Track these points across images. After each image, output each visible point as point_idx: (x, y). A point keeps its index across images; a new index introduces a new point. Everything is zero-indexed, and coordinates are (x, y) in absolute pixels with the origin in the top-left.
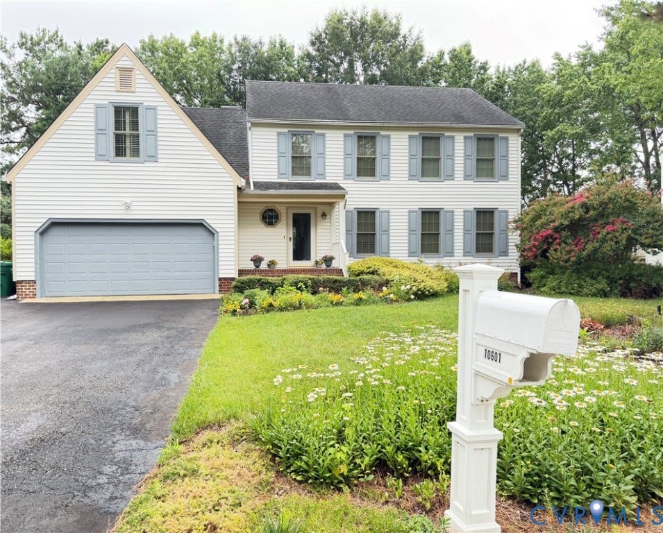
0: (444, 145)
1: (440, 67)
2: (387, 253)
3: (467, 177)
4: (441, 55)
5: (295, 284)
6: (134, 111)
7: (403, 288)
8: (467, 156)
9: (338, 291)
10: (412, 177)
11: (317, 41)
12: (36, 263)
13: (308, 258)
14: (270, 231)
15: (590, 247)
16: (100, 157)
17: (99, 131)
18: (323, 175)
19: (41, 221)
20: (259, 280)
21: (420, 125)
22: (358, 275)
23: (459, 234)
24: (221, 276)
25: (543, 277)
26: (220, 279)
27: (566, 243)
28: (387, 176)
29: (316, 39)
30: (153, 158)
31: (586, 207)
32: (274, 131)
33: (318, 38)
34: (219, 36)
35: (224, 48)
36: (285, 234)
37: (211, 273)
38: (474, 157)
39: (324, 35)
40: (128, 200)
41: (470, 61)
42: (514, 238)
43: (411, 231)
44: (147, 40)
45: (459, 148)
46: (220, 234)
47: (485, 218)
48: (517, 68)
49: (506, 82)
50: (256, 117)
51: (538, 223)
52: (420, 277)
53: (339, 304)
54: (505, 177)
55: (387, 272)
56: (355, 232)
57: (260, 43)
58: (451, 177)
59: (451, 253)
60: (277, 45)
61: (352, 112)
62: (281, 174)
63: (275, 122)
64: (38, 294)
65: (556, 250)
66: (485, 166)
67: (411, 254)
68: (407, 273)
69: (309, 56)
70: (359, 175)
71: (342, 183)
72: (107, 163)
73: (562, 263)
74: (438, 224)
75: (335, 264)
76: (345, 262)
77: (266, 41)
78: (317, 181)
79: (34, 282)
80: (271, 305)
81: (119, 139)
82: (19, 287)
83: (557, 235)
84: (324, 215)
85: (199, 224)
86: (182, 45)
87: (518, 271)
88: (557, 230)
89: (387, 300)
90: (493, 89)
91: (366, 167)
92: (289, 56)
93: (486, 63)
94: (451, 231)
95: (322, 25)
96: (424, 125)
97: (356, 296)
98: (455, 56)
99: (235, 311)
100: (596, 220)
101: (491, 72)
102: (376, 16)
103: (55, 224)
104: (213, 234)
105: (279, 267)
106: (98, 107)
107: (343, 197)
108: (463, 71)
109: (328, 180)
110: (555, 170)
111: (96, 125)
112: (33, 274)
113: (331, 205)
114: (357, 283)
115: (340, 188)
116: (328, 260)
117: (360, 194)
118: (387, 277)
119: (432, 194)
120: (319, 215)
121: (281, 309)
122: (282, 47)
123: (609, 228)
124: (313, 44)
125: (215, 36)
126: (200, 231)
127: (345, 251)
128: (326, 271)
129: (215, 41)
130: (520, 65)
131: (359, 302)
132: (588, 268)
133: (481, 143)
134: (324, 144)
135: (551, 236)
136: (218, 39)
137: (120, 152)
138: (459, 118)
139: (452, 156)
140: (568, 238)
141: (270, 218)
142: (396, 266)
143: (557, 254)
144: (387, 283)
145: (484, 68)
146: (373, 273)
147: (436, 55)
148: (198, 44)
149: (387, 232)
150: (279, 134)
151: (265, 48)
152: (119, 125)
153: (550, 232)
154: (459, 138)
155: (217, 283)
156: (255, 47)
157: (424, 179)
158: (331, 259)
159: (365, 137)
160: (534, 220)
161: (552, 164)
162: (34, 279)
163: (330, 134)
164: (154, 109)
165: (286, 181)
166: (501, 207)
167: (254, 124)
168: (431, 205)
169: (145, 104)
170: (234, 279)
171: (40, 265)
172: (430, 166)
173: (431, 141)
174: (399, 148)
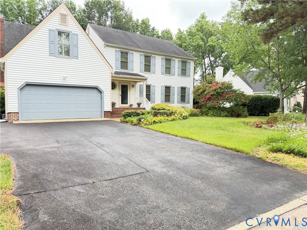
0: (172, 62)
2: (154, 102)
3: (179, 75)
6: (67, 35)
8: (178, 68)
10: (162, 73)
12: (18, 104)
13: (127, 103)
16: (51, 54)
17: (51, 42)
18: (132, 70)
19: (22, 83)
21: (166, 54)
23: (176, 95)
24: (105, 110)
26: (104, 112)
27: (215, 100)
28: (154, 73)
30: (77, 57)
32: (114, 49)
36: (118, 93)
37: (100, 109)
38: (181, 68)
40: (65, 75)
43: (162, 94)
45: (176, 64)
46: (104, 93)
47: (183, 89)
50: (108, 43)
54: (189, 76)
58: (174, 75)
59: (173, 102)
61: (140, 45)
62: (117, 68)
63: (115, 46)
64: (20, 119)
66: (183, 71)
67: (162, 102)
70: (145, 71)
72: (55, 58)
74: (169, 92)
75: (141, 106)
78: (130, 72)
79: (18, 113)
81: (60, 47)
84: (133, 86)
85: (96, 88)
91: (147, 68)
94: (174, 94)
96: (167, 55)
103: (28, 85)
104: (102, 93)
106: (50, 30)
107: (146, 80)
109: (135, 72)
111: (50, 39)
112: (17, 109)
115: (143, 76)
119: (168, 80)
120: (131, 86)
126: (95, 91)
130: (165, 30)
133: (183, 63)
134: (133, 57)
135: (210, 97)
137: (60, 52)
139: (174, 67)
140: (215, 98)
145: (154, 29)
146: (163, 109)
147: (136, 20)
149: (154, 94)
150: (116, 51)
152: (59, 40)
154: (177, 60)
155: (103, 113)
157: (166, 75)
158: (140, 104)
159: (147, 56)
162: (18, 112)
163: (135, 53)
164: (77, 35)
165: (119, 71)
166: (188, 87)
167: (107, 46)
168: (168, 85)
169: (73, 32)
170: (110, 112)
171: (20, 104)
172: (168, 70)
173: (168, 61)
174: (158, 62)
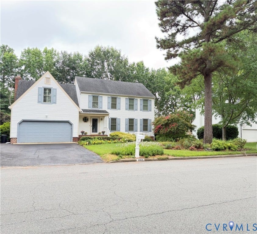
0: (135, 101)
1: (134, 68)
2: (119, 130)
3: (141, 110)
4: (134, 64)
5: (98, 138)
6: (50, 90)
7: (125, 139)
8: (141, 104)
9: (109, 140)
10: (126, 109)
11: (91, 55)
14: (86, 123)
15: (169, 130)
16: (39, 102)
17: (39, 95)
18: (102, 108)
19: (20, 120)
20: (89, 137)
21: (129, 96)
22: (113, 136)
23: (139, 125)
24: (74, 137)
25: (159, 137)
27: (164, 129)
28: (119, 109)
29: (91, 54)
30: (55, 103)
31: (168, 120)
32: (87, 95)
33: (92, 54)
34: (54, 49)
35: (56, 54)
36: (90, 125)
37: (70, 136)
38: (143, 105)
39: (94, 53)
40: (47, 115)
41: (143, 67)
42: (153, 127)
43: (126, 125)
44: (27, 49)
45: (139, 102)
46: (74, 125)
47: (145, 121)
48: (158, 70)
49: (154, 75)
50: (82, 91)
51: (158, 123)
52: (129, 137)
53: (110, 143)
54: (150, 110)
55: (121, 135)
56: (111, 124)
57: (71, 54)
58: (137, 110)
59: (137, 131)
60: (77, 55)
61: (110, 90)
62: (89, 107)
63: (88, 92)
64: (18, 142)
65: (161, 130)
66: (145, 107)
67: (126, 131)
68: (126, 136)
69: (88, 60)
70: (112, 108)
71: (107, 111)
72: (41, 104)
73: (163, 134)
74: (133, 123)
75: (105, 134)
76: (108, 133)
77: (73, 53)
78: (100, 109)
79: (16, 138)
80: (95, 143)
81: (45, 97)
82: (11, 139)
83: (162, 127)
84: (102, 119)
85: (68, 122)
86: (40, 52)
87: (154, 136)
88: (162, 125)
89: (121, 142)
90: (150, 77)
91: (114, 106)
92: (81, 60)
93: (148, 68)
94: (137, 125)
95: (93, 50)
97: (114, 141)
98: (138, 65)
99: (87, 144)
100: (171, 123)
101: (150, 71)
102: (112, 49)
103: (24, 121)
104: (72, 125)
105: (87, 134)
106: (39, 88)
107: (108, 115)
108: (141, 71)
109: (103, 109)
110: (170, 103)
111: (38, 93)
112: (16, 136)
113: (104, 117)
114: (113, 138)
115: (107, 112)
116: (103, 132)
117: (113, 114)
118: (120, 137)
119: (132, 114)
120: (100, 119)
121: (97, 144)
122: (78, 56)
123: (173, 125)
124: (90, 56)
125: (53, 49)
126: (68, 124)
127: (109, 130)
128: (103, 135)
129: (53, 51)
130: (159, 69)
131: (115, 143)
132: (169, 135)
133: (144, 101)
134: (102, 99)
136: (54, 50)
137: (45, 101)
138: (139, 94)
139: (137, 104)
140: (164, 127)
141: (85, 120)
142: (123, 134)
143: (162, 132)
144: (121, 138)
145: (147, 70)
146: (117, 136)
147: (132, 64)
148: (47, 52)
149: (119, 124)
150: (89, 96)
151: (72, 56)
152: (45, 93)
153: (160, 126)
154: (139, 99)
155: (72, 139)
156: (69, 55)
157: (130, 110)
158: (105, 132)
159: (114, 98)
160: (157, 122)
161: (169, 101)
163: (104, 97)
164: (56, 89)
165: (91, 109)
166: (150, 119)
167: (82, 93)
168: (131, 117)
169: (53, 88)
170: (77, 138)
171: (19, 133)
172: (131, 107)
173: (131, 100)
174: (123, 102)
